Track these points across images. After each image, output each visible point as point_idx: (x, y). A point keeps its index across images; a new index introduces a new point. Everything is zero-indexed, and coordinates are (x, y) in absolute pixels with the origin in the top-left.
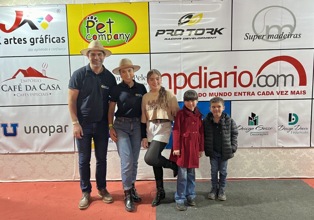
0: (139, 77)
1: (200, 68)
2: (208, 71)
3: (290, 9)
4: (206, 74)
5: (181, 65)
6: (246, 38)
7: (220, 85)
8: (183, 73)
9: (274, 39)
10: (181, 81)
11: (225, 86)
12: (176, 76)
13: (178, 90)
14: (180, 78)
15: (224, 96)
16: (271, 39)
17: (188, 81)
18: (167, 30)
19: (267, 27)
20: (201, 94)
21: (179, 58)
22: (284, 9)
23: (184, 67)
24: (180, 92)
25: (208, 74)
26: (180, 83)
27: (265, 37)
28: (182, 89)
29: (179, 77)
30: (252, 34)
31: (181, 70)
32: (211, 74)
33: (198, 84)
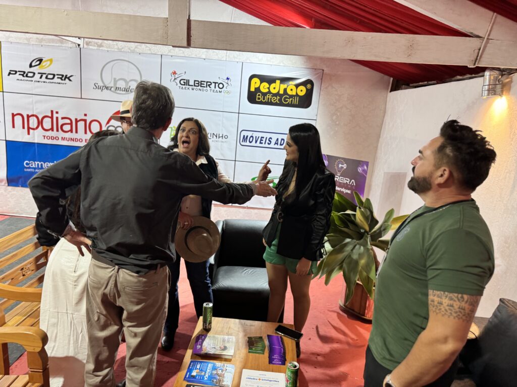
1: (52, 112)
3: (135, 64)
4: (57, 118)
5: (33, 107)
6: (95, 87)
7: (71, 131)
8: (36, 115)
9: (121, 92)
10: (33, 122)
14: (33, 119)
15: (76, 141)
16: (119, 92)
17: (40, 123)
18: (19, 71)
19: (115, 79)
21: (31, 100)
22: (130, 64)
23: (36, 109)
25: (60, 119)
26: (33, 124)
27: (112, 89)
30: (101, 84)
31: (33, 112)
32: (63, 118)
33: (50, 127)
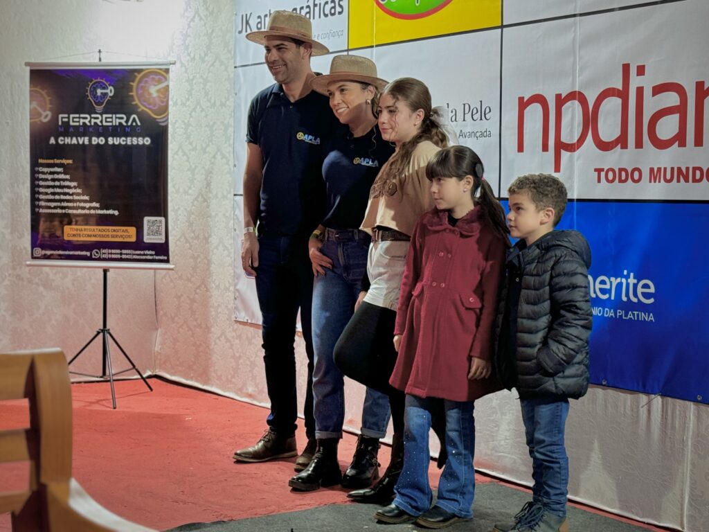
0: (475, 111)
1: (626, 68)
2: (648, 82)
4: (640, 91)
5: (574, 64)
7: (680, 139)
8: (579, 92)
10: (572, 122)
11: (699, 142)
12: (560, 101)
13: (565, 155)
14: (570, 109)
15: (695, 180)
17: (590, 121)
20: (625, 170)
21: (570, 37)
24: (571, 160)
25: (648, 93)
26: (569, 128)
28: (574, 151)
29: (570, 107)
31: (573, 83)
32: (658, 90)
33: (616, 133)
